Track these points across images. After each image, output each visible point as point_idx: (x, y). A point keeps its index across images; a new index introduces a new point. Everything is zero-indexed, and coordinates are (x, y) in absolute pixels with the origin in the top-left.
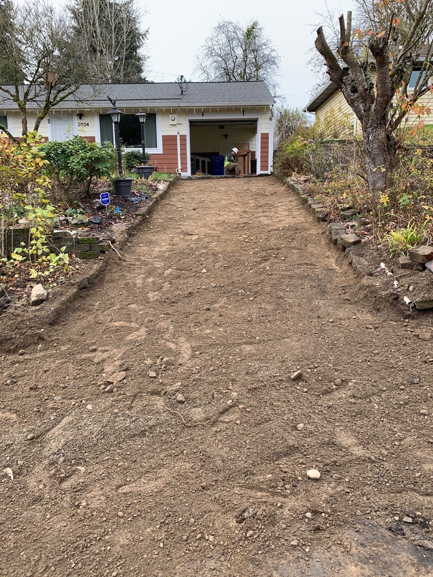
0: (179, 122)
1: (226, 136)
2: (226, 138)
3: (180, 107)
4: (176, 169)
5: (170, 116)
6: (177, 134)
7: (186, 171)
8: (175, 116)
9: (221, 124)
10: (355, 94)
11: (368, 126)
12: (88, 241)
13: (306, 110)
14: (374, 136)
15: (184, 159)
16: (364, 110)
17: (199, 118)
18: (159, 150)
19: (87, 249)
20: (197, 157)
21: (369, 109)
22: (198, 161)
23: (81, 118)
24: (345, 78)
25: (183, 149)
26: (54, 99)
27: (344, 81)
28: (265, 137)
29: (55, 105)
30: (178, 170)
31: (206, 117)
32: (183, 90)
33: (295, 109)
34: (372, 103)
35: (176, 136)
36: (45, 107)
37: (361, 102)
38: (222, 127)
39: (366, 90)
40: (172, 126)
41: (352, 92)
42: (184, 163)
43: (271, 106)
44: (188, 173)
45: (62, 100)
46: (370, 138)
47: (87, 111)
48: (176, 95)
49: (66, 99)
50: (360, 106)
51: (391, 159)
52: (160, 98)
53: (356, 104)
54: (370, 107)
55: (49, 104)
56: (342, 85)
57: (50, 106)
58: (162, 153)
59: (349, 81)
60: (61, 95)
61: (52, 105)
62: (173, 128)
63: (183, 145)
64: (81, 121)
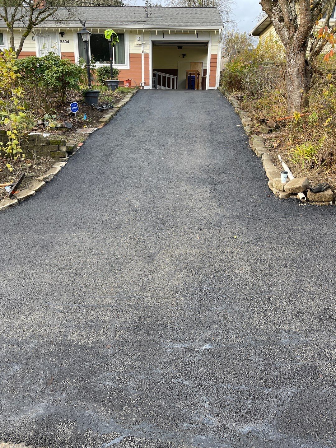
0: (145, 42)
1: (184, 55)
2: (184, 57)
3: (144, 29)
4: (140, 83)
5: (137, 36)
6: (142, 53)
7: (149, 85)
8: (140, 36)
9: (180, 45)
10: (282, 23)
11: (290, 52)
12: (56, 143)
13: (252, 35)
14: (295, 61)
15: (147, 74)
16: (289, 38)
17: (160, 38)
18: (126, 66)
19: (56, 150)
20: (158, 73)
21: (292, 37)
22: (159, 76)
23: (62, 36)
24: (274, 8)
25: (146, 66)
26: (36, 20)
27: (273, 11)
28: (214, 57)
29: (37, 24)
30: (142, 84)
31: (167, 38)
32: (148, 13)
33: (243, 33)
34: (295, 32)
35: (141, 54)
36: (29, 26)
37: (287, 31)
38: (180, 48)
39: (291, 20)
40: (138, 46)
41: (280, 21)
42: (147, 78)
43: (220, 30)
44: (151, 87)
45: (43, 20)
46: (291, 62)
47: (67, 30)
48: (141, 18)
49: (46, 19)
50: (286, 34)
51: (307, 82)
52: (129, 20)
53: (282, 32)
54: (293, 35)
55: (32, 24)
56: (271, 15)
57: (33, 25)
58: (129, 68)
59: (277, 11)
60: (43, 16)
61: (35, 25)
62: (139, 47)
63: (146, 62)
64: (62, 39)
